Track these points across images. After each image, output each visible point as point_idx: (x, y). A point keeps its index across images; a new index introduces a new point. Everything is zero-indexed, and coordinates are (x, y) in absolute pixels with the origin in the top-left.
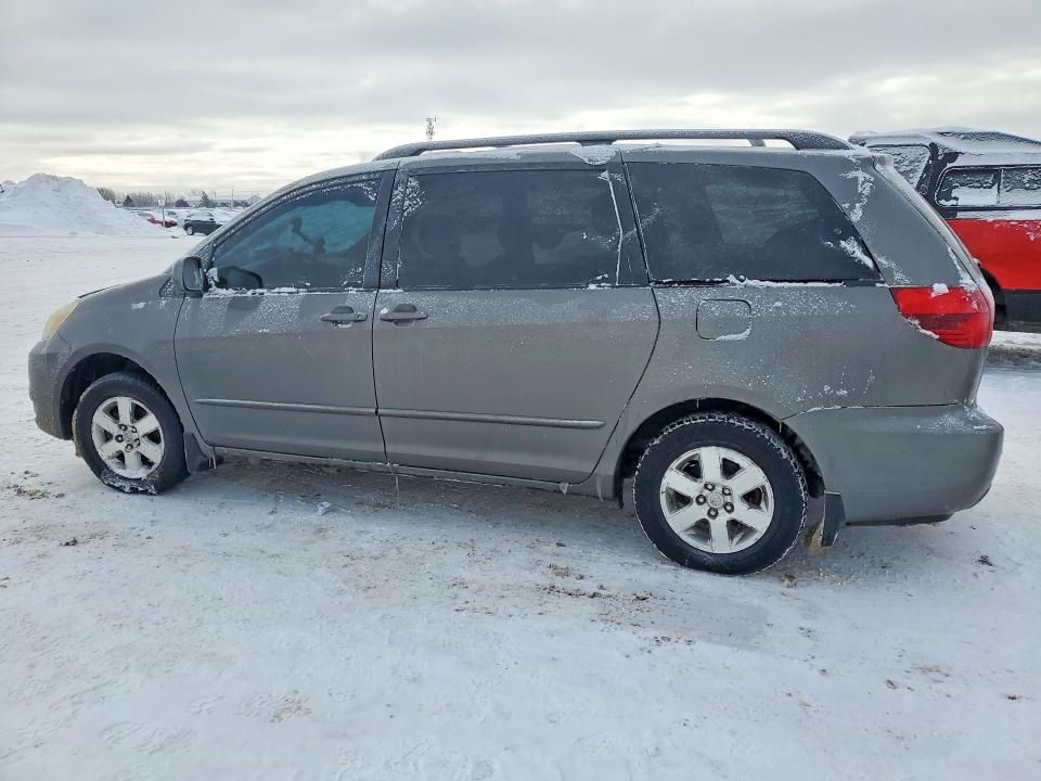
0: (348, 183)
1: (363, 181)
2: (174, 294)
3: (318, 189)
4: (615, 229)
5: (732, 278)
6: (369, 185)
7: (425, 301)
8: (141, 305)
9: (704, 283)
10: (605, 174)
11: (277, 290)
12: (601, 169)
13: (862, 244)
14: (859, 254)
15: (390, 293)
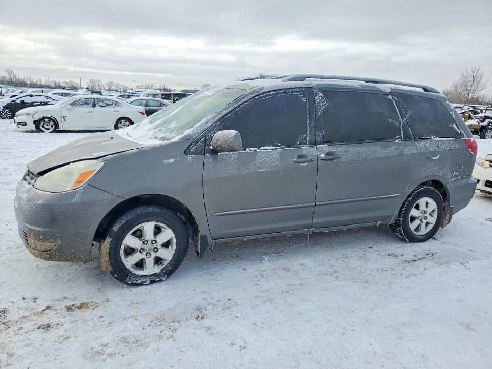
0: (290, 92)
1: (297, 92)
2: (196, 153)
3: (274, 94)
4: (398, 119)
5: (432, 137)
6: (301, 94)
7: (338, 149)
8: (172, 161)
9: (425, 139)
10: (390, 97)
11: (262, 148)
12: (388, 94)
13: (456, 125)
14: (457, 129)
15: (323, 147)
